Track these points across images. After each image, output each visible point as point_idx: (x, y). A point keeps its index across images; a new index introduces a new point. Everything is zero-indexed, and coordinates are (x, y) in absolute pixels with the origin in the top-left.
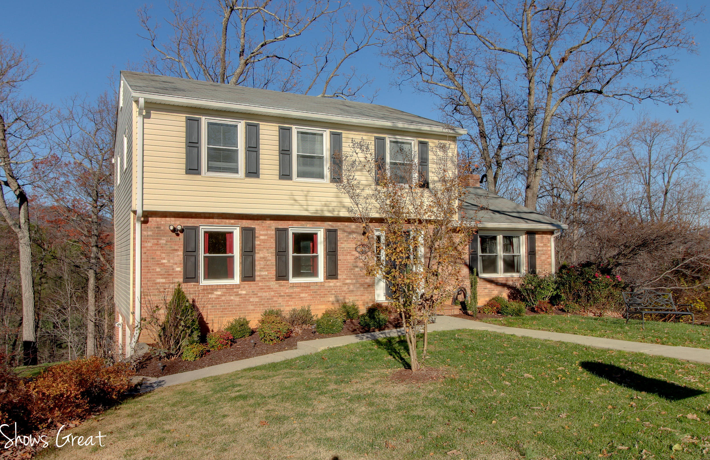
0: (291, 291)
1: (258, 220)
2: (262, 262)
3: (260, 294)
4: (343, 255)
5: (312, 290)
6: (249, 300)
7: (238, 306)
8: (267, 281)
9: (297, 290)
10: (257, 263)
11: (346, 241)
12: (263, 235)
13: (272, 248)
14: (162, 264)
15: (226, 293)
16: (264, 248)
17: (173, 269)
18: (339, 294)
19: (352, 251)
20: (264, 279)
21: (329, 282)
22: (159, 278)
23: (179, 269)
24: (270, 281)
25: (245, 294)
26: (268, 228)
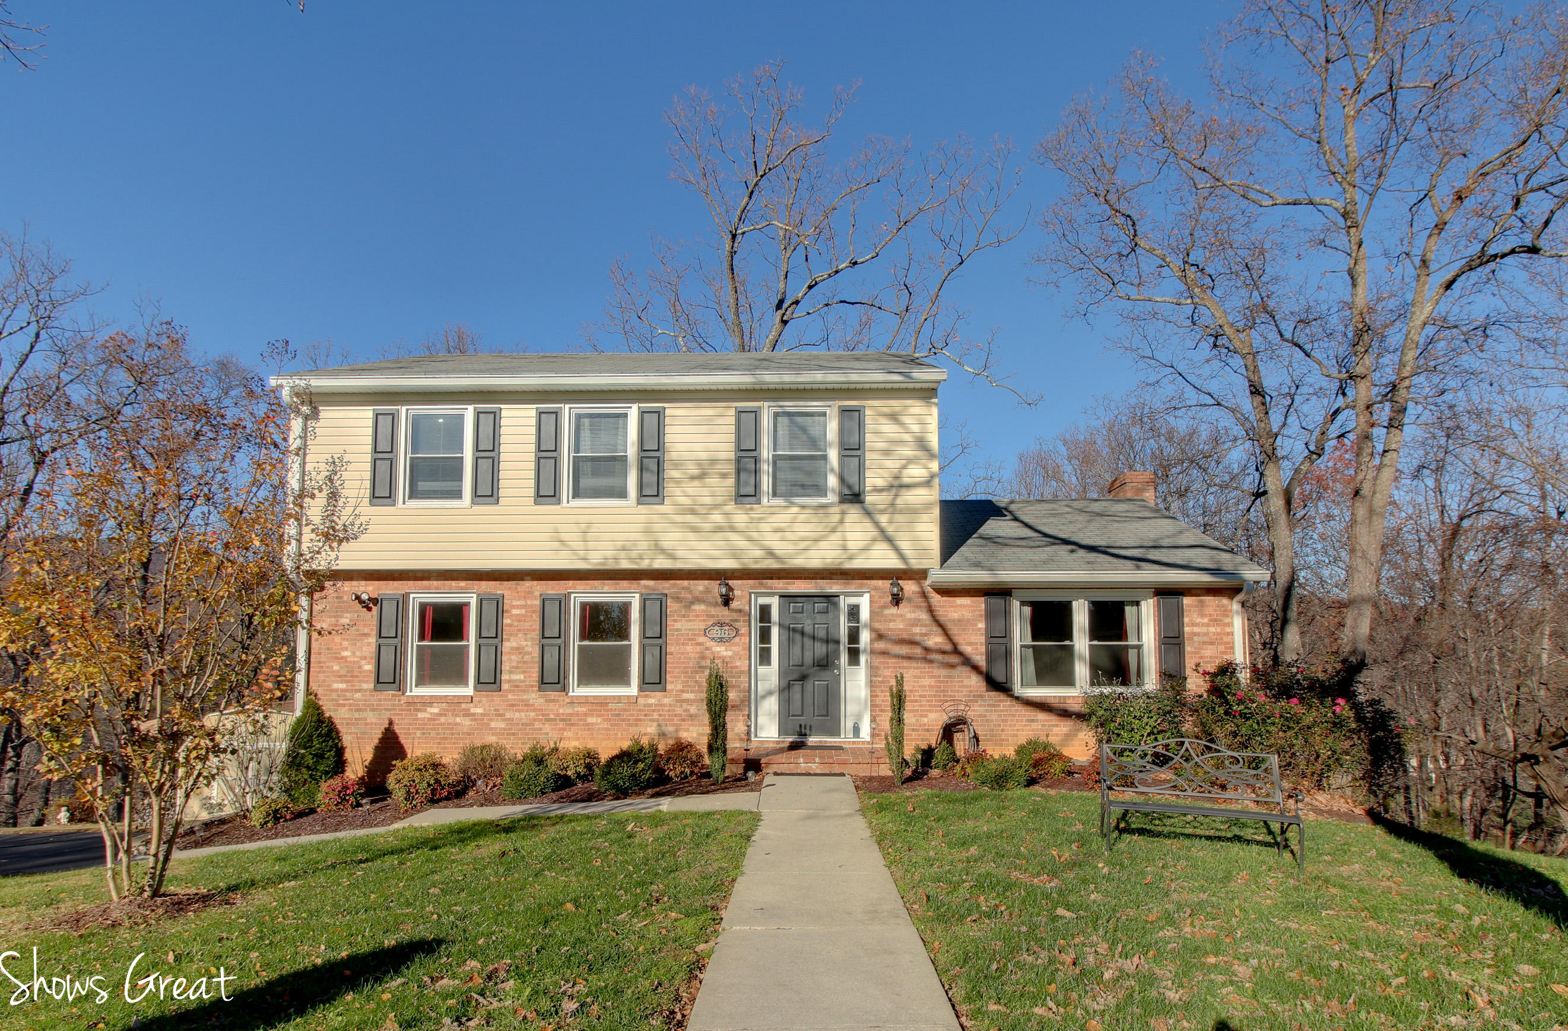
0: (570, 711)
1: (508, 579)
2: (513, 657)
3: (508, 715)
4: (678, 644)
5: (611, 710)
6: (489, 725)
7: (469, 734)
8: (524, 691)
9: (580, 709)
10: (504, 658)
11: (684, 616)
12: (518, 607)
13: (534, 630)
14: (343, 658)
15: (448, 710)
16: (519, 630)
17: (360, 667)
18: (668, 720)
19: (698, 635)
20: (516, 687)
21: (647, 696)
22: (337, 682)
23: (369, 667)
24: (528, 691)
25: (482, 714)
26: (529, 594)
